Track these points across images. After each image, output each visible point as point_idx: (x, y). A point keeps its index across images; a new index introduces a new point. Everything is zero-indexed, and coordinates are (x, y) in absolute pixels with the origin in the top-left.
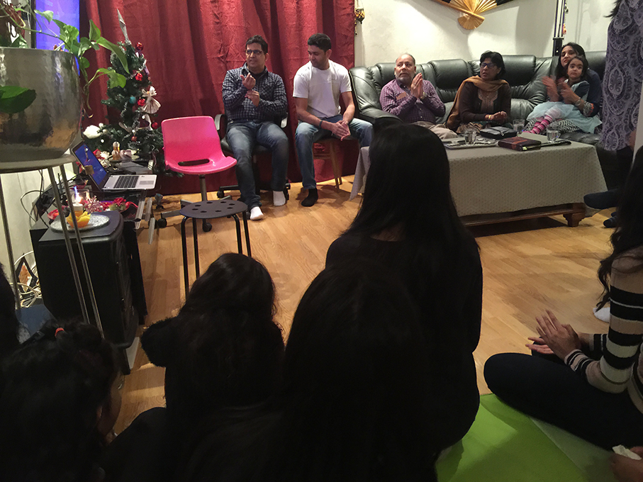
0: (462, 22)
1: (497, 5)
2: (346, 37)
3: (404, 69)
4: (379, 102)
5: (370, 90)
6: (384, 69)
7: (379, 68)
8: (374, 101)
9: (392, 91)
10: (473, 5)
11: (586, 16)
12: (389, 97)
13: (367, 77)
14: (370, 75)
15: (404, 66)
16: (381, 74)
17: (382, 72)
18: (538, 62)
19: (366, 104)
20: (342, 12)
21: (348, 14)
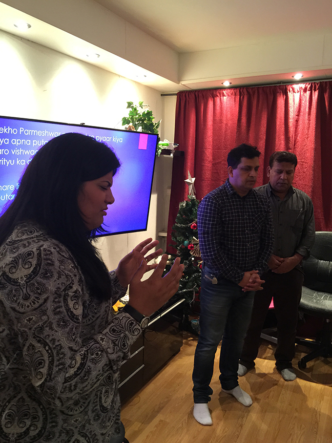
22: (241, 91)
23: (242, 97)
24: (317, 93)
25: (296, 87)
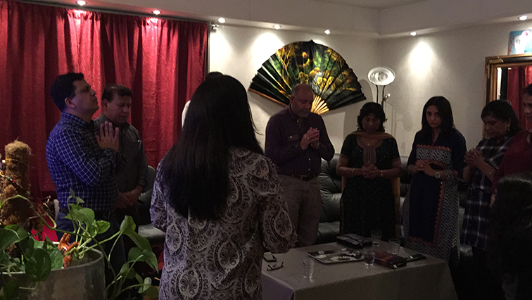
1: (329, 110)
11: (400, 125)
22: (10, 4)
23: (10, 12)
24: (99, 23)
25: (78, 13)
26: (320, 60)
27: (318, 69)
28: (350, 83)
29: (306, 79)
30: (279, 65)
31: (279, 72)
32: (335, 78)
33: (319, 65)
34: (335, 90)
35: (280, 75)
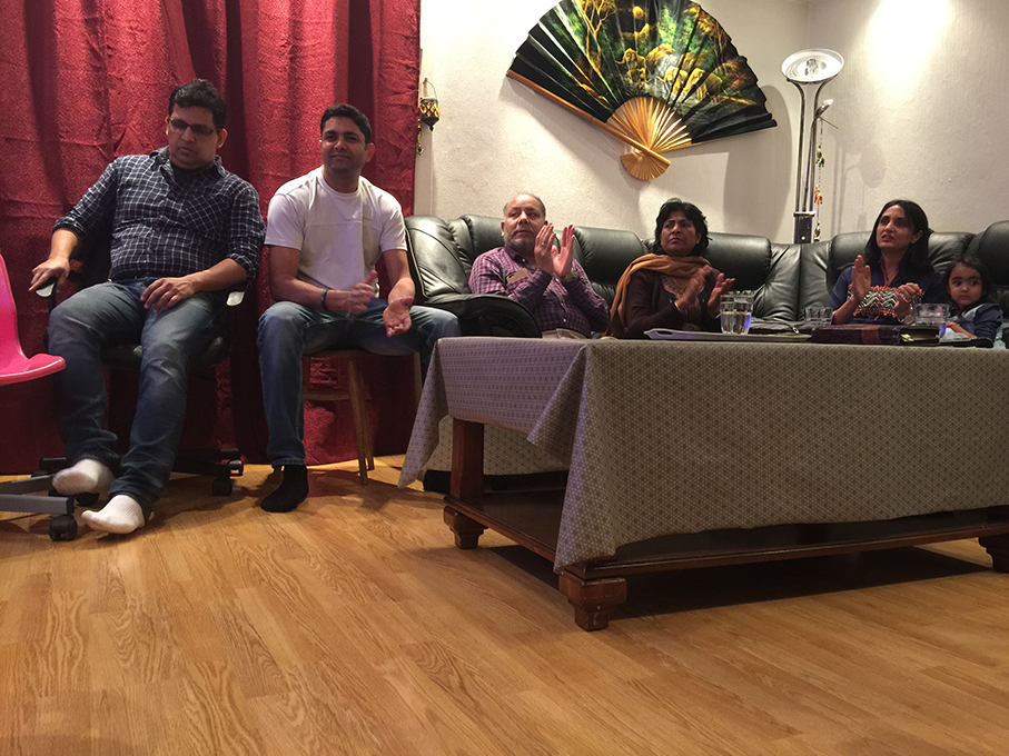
0: (627, 164)
1: (693, 142)
2: (398, 151)
3: (522, 222)
4: (466, 285)
5: (448, 260)
6: (478, 225)
7: (468, 222)
8: (457, 281)
9: (498, 265)
10: (649, 135)
12: (492, 276)
13: (442, 234)
14: (448, 233)
15: (523, 216)
16: (471, 233)
17: (475, 230)
18: (774, 250)
19: (438, 286)
20: (392, 99)
21: (405, 107)
26: (673, 26)
27: (668, 47)
28: (741, 88)
29: (640, 66)
30: (578, 26)
31: (578, 41)
32: (708, 72)
33: (671, 39)
34: (707, 100)
35: (582, 48)
